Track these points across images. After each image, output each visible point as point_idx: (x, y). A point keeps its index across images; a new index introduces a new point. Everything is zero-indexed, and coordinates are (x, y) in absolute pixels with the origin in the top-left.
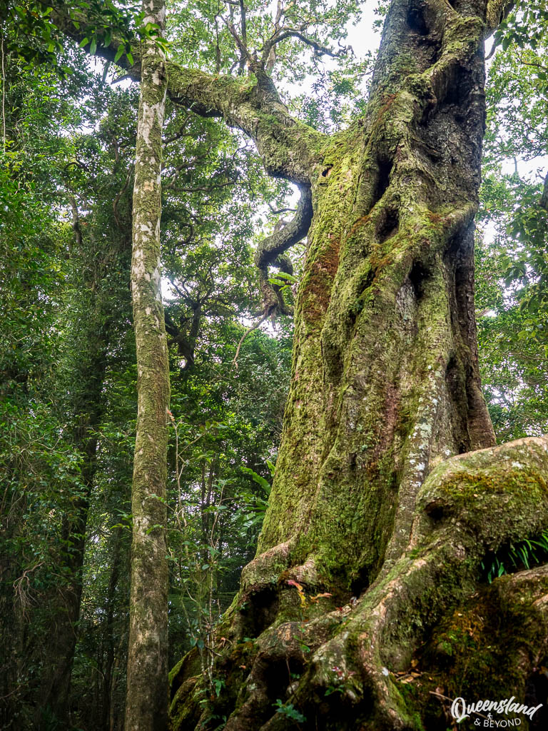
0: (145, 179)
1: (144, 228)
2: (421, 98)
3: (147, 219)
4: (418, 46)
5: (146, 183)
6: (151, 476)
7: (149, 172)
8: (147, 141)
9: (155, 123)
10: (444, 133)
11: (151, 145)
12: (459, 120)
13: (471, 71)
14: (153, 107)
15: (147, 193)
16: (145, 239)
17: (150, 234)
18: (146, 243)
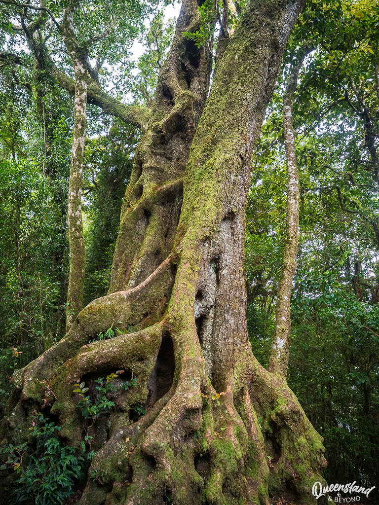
0: (73, 172)
1: (72, 193)
2: (156, 133)
3: (74, 189)
4: (168, 106)
5: (74, 173)
6: (73, 299)
7: (75, 168)
8: (75, 155)
9: (79, 146)
10: (175, 146)
11: (76, 156)
12: (183, 139)
13: (184, 117)
14: (78, 139)
15: (75, 177)
16: (72, 198)
17: (75, 196)
18: (73, 200)
